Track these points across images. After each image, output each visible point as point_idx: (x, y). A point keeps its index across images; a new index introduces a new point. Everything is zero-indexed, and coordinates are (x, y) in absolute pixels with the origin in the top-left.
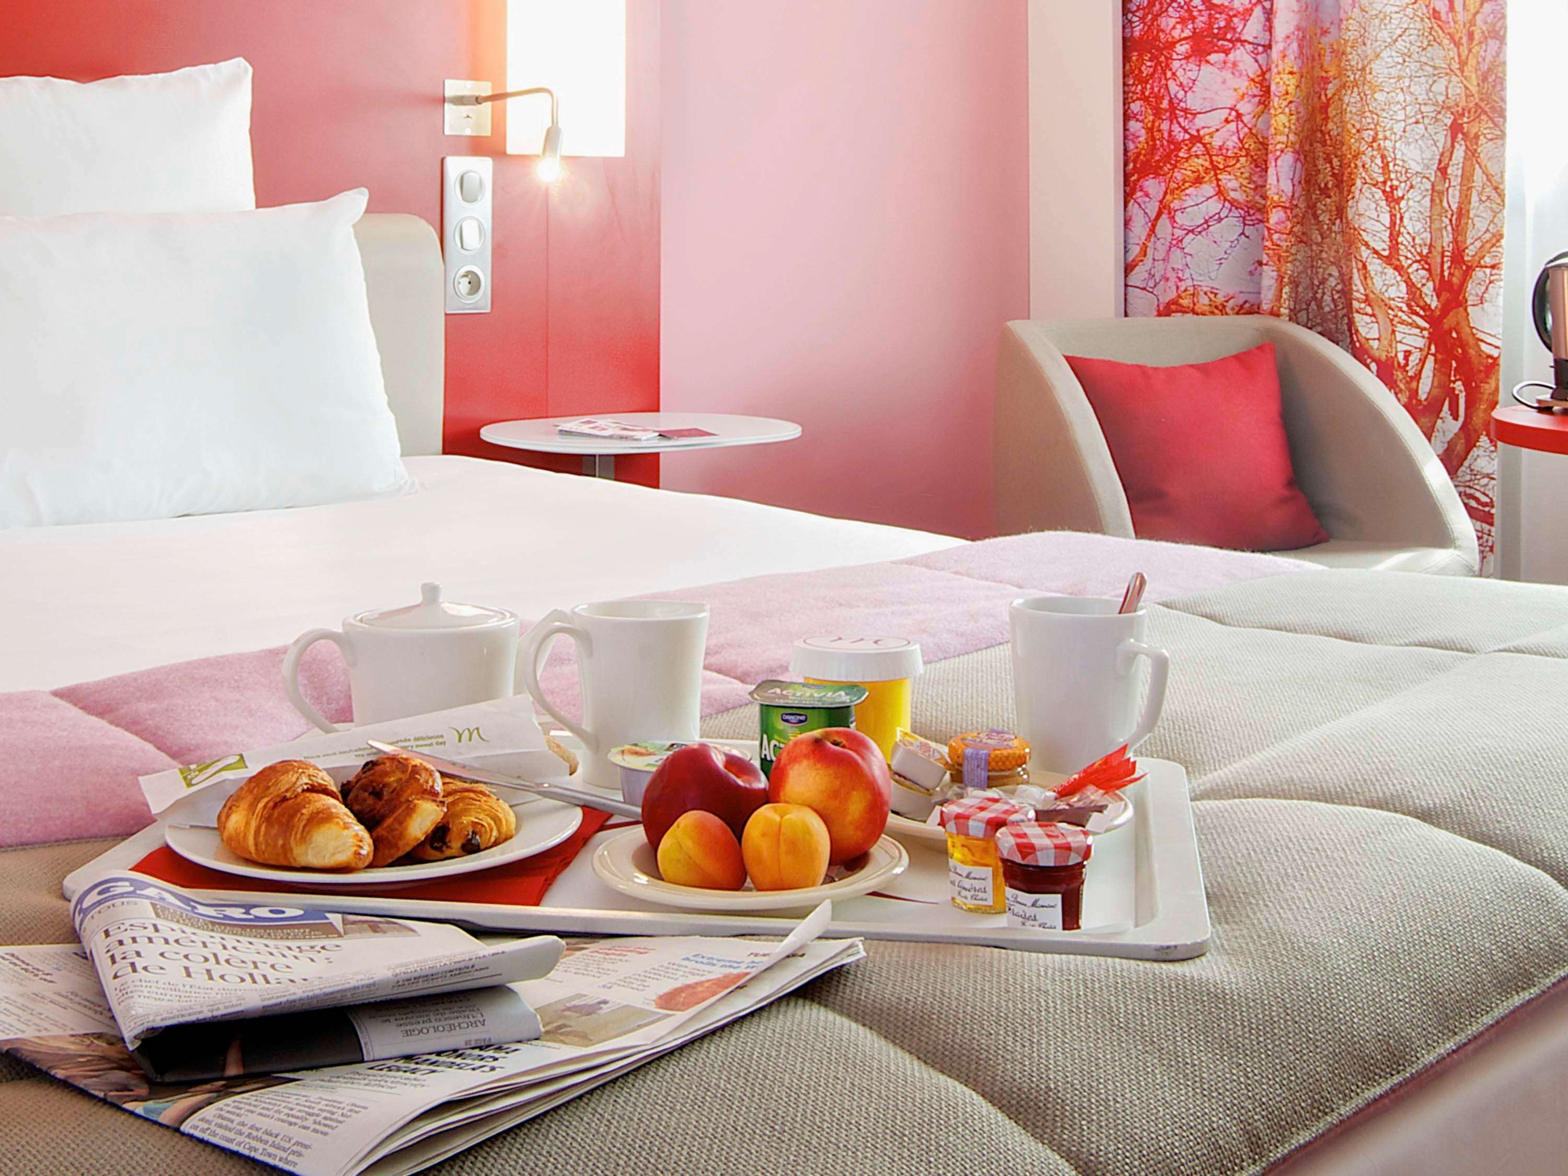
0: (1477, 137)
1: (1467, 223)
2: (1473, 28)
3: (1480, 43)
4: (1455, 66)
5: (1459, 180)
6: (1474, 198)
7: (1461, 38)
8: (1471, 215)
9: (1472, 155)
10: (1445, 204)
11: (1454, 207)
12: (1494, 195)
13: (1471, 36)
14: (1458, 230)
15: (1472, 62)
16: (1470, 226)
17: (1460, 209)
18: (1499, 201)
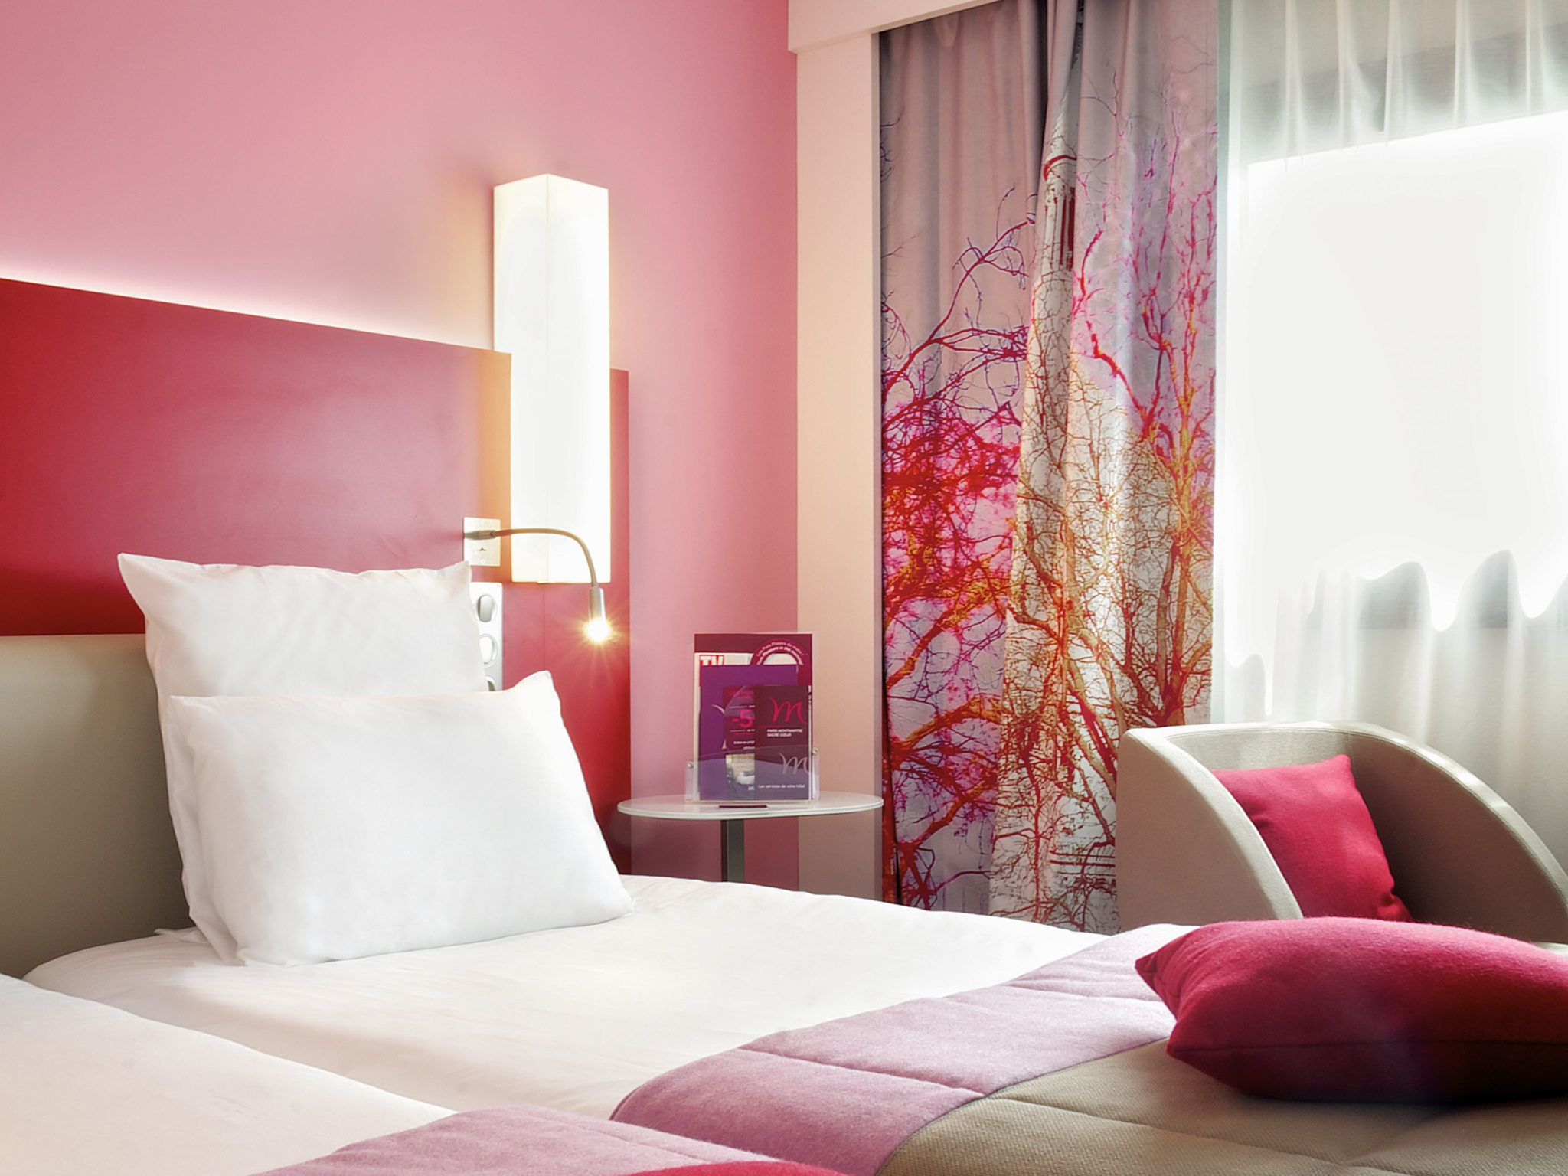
0: (1189, 558)
1: (1182, 635)
2: (1187, 462)
3: (1192, 475)
4: (1175, 496)
5: (1177, 596)
6: (1188, 612)
7: (1178, 471)
8: (1186, 628)
9: (1185, 574)
10: (1168, 618)
11: (1174, 620)
12: (1202, 609)
13: (1185, 468)
14: (1177, 641)
15: (1186, 492)
16: (1185, 637)
17: (1177, 622)
18: (1207, 615)
